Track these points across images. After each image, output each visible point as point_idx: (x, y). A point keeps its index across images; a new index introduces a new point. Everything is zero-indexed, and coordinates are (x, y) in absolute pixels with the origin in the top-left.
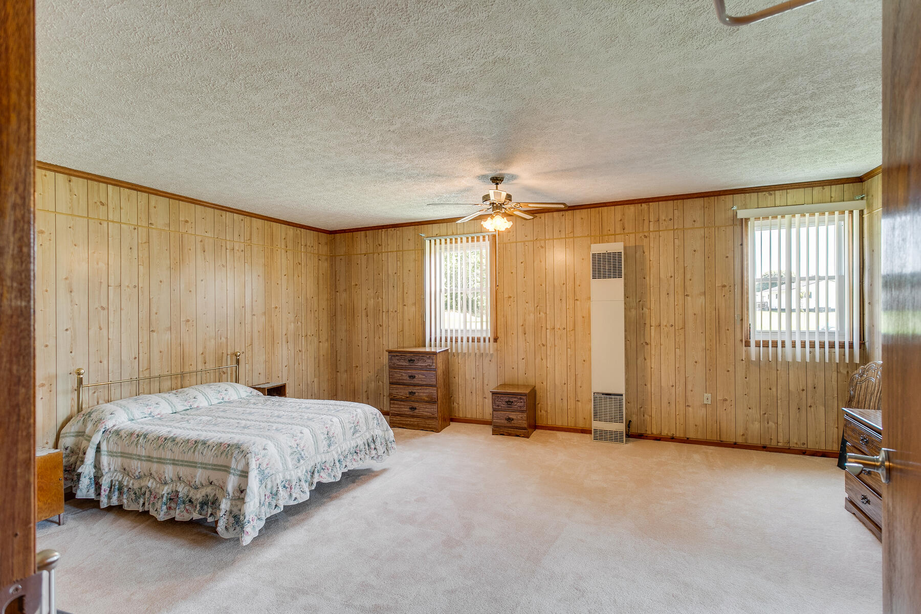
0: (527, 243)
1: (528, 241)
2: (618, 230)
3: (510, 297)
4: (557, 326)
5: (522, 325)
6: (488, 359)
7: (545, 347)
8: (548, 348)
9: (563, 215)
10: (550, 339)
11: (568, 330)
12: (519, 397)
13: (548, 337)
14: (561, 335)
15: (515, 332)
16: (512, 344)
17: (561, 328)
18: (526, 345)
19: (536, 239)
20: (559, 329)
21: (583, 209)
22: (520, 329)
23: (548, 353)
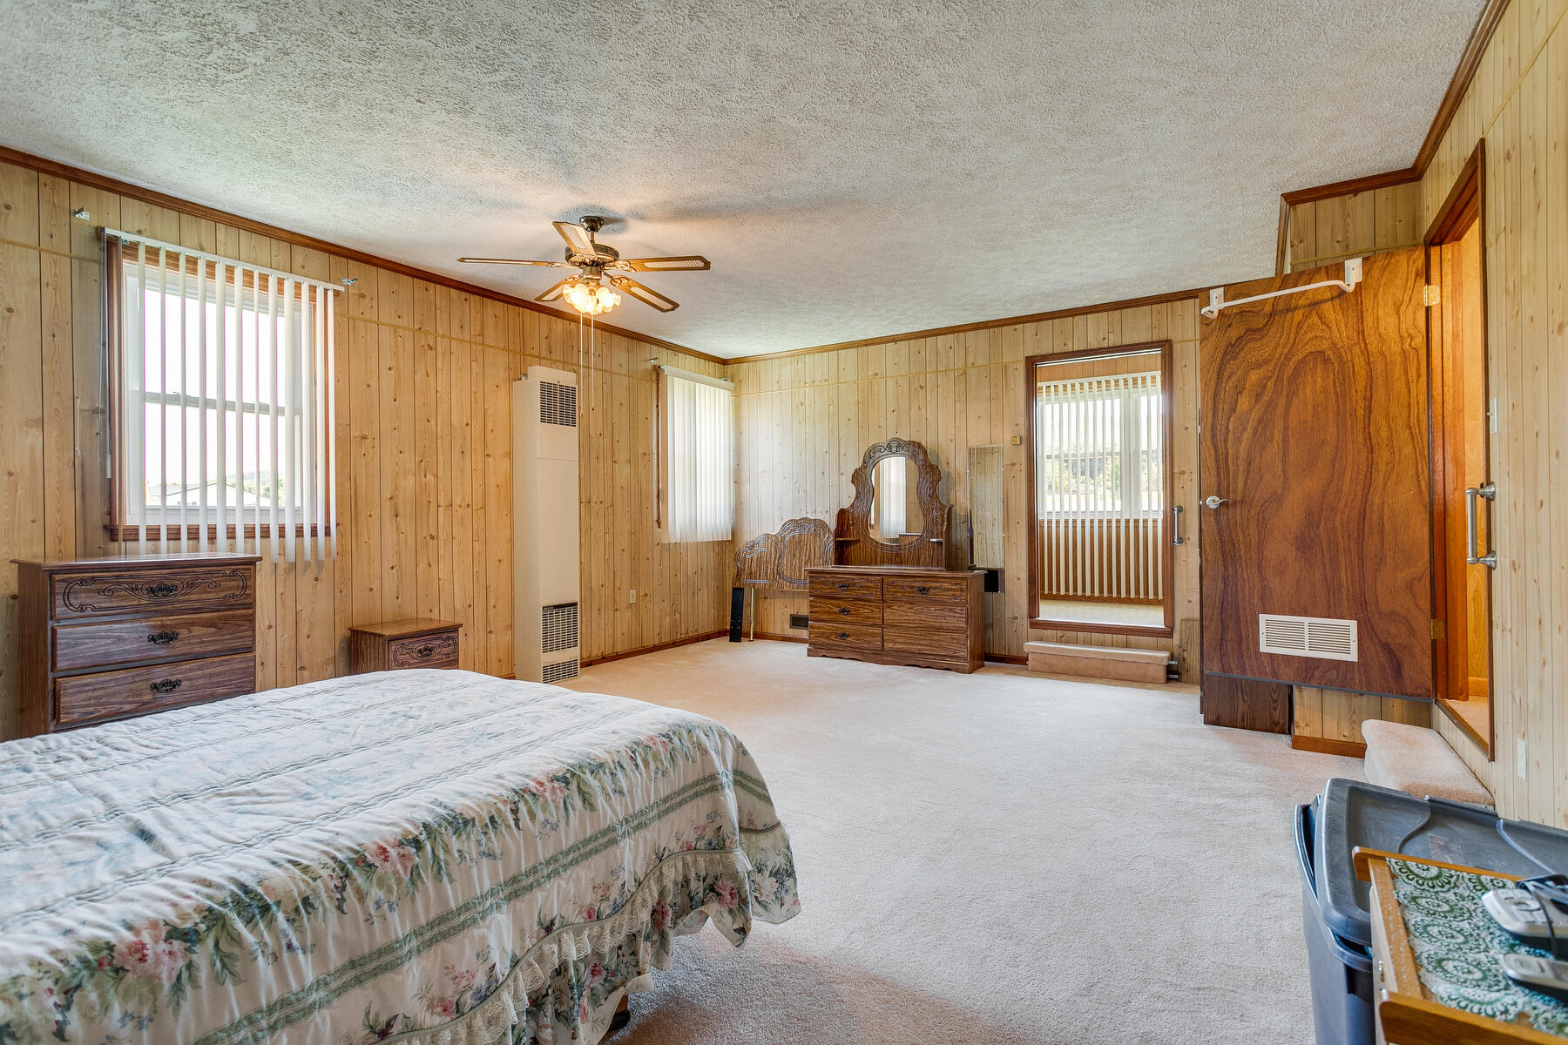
0: (400, 331)
1: (404, 328)
2: (544, 353)
3: (364, 437)
4: (457, 501)
5: (391, 498)
6: (310, 574)
7: (436, 541)
8: (441, 543)
9: (466, 300)
10: (444, 525)
11: (475, 507)
12: (445, 636)
13: (441, 521)
14: (462, 518)
15: (376, 516)
16: (369, 539)
17: (462, 504)
18: (398, 540)
19: (420, 329)
20: (460, 506)
21: (497, 300)
22: (387, 507)
23: (441, 552)
